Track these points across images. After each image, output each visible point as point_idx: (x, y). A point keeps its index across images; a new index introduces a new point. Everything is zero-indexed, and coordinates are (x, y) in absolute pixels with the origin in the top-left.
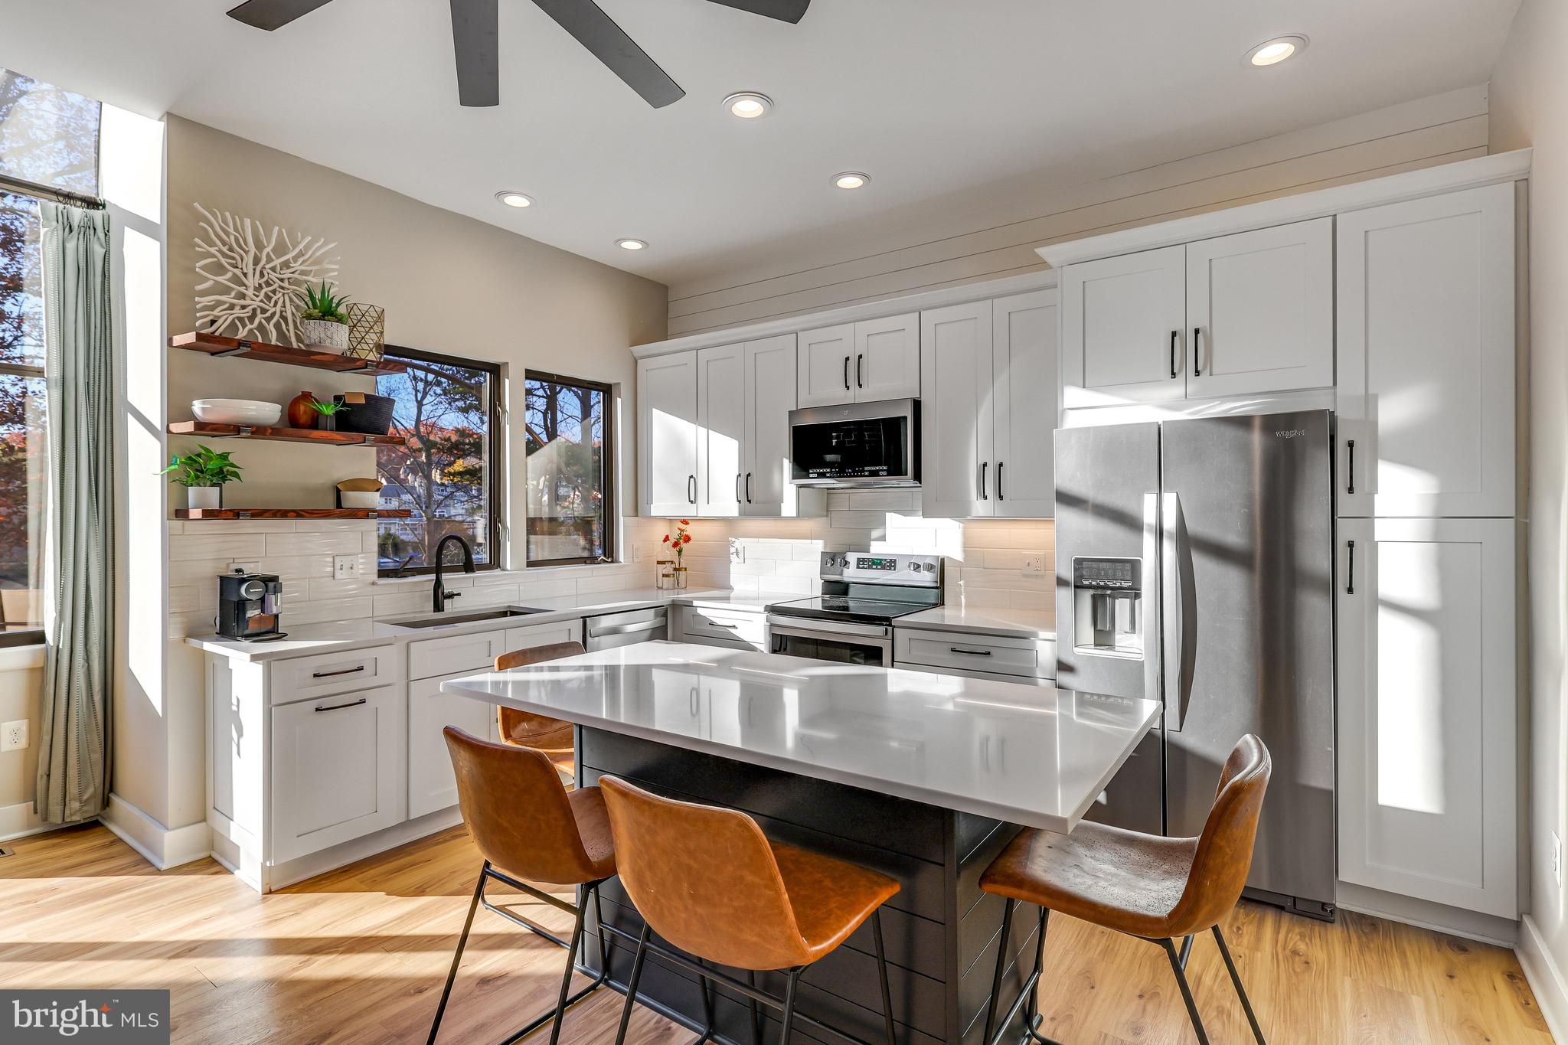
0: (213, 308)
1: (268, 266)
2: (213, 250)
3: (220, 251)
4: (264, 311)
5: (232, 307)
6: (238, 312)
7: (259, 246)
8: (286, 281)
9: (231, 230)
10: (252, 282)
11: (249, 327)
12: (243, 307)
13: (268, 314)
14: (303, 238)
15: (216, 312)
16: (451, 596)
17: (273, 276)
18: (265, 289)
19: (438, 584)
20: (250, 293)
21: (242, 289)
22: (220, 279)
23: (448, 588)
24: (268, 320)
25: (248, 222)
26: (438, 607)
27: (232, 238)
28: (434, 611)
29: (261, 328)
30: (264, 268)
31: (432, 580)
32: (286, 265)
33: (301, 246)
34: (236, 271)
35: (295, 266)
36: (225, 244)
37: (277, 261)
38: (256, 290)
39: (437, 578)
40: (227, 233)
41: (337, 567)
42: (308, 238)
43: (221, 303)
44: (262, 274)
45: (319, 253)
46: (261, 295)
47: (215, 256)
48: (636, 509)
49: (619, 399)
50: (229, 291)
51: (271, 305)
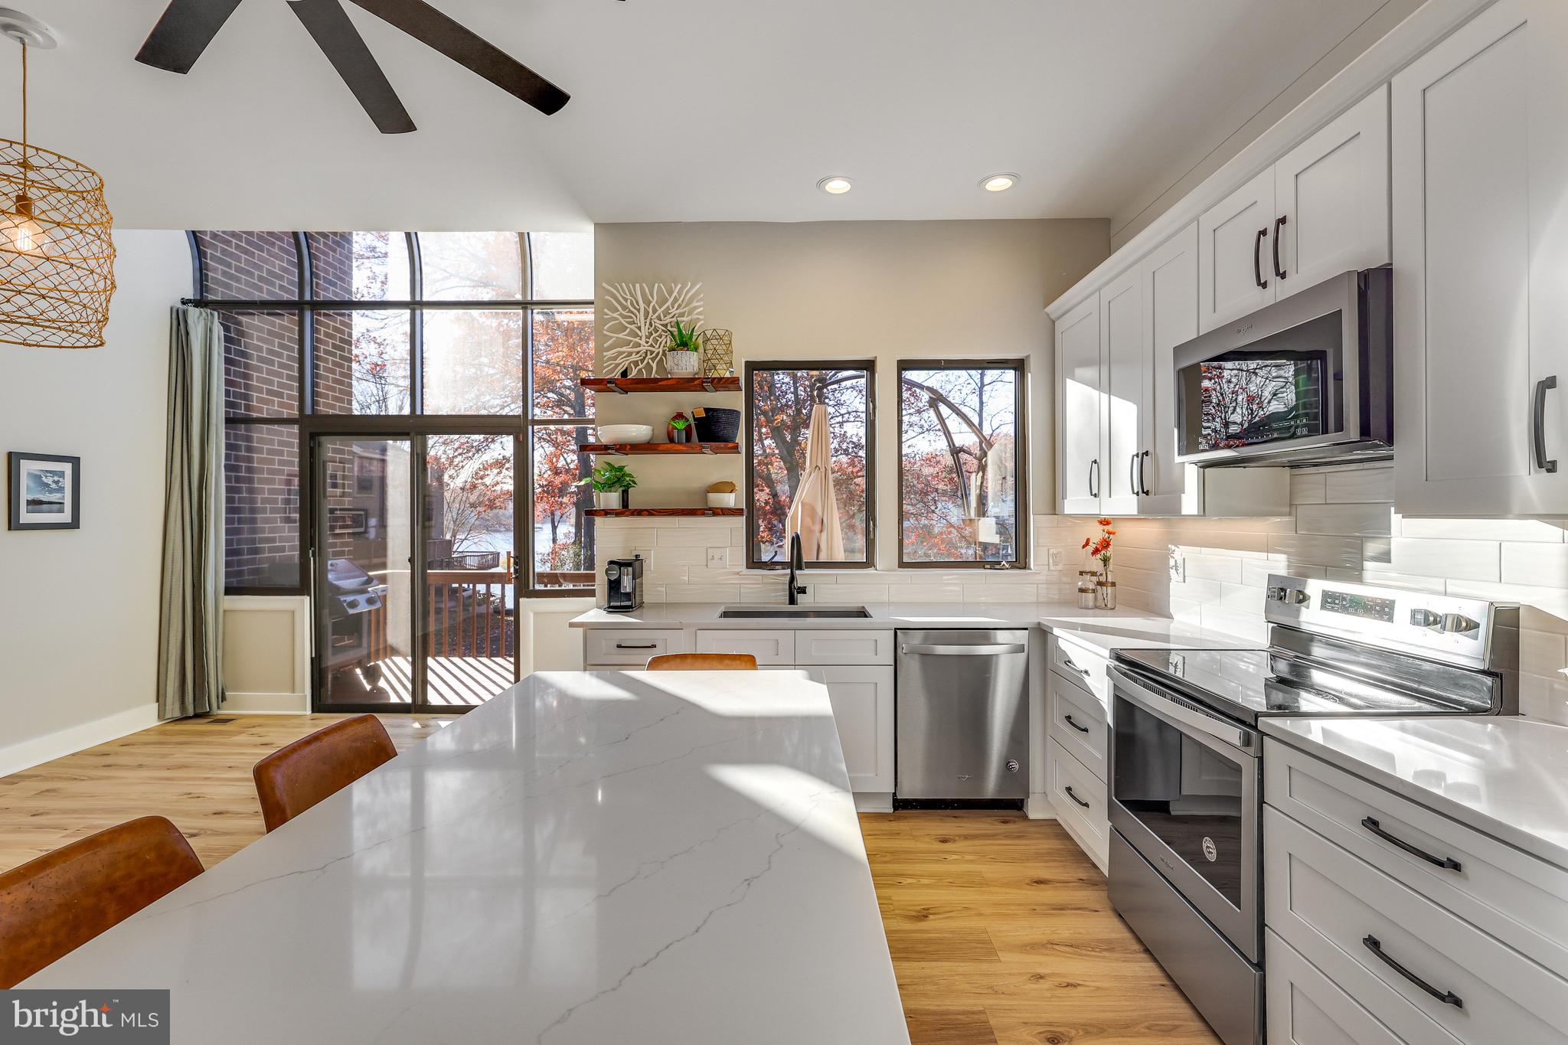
0: (615, 358)
1: (654, 316)
2: (615, 315)
3: (621, 315)
5: (630, 354)
6: (634, 358)
7: (648, 303)
8: (669, 326)
9: (629, 297)
10: (644, 332)
11: (641, 366)
12: (638, 353)
13: (654, 355)
14: (676, 286)
15: (618, 361)
16: (803, 590)
17: (658, 324)
18: (654, 335)
19: (792, 579)
20: (643, 342)
21: (637, 340)
22: (620, 336)
23: (800, 582)
24: (653, 360)
25: (638, 286)
26: (792, 601)
27: (629, 301)
28: (790, 604)
29: (649, 367)
30: (651, 319)
31: (787, 574)
32: (666, 313)
33: (675, 294)
34: (633, 327)
35: (673, 311)
36: (625, 308)
37: (660, 311)
38: (648, 337)
39: (792, 573)
40: (626, 300)
41: (710, 557)
42: (680, 286)
43: (621, 353)
44: (651, 325)
45: (690, 294)
46: (651, 341)
47: (617, 319)
48: (1054, 506)
49: (1029, 374)
50: (628, 343)
51: (657, 346)
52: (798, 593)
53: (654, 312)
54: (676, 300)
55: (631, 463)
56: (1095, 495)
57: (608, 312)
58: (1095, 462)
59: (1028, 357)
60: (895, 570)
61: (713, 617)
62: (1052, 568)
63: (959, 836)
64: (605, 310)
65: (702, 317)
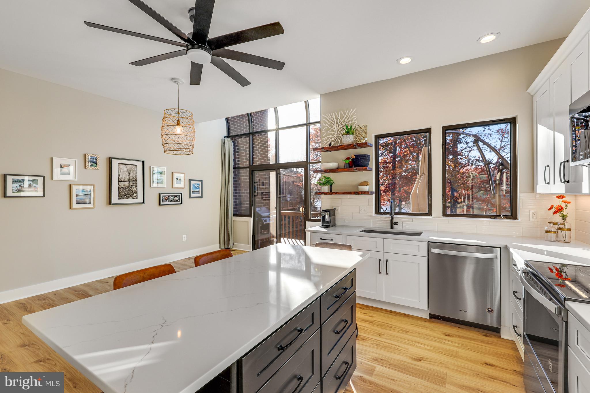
0: (326, 140)
2: (326, 125)
3: (328, 125)
4: (339, 136)
5: (331, 138)
6: (333, 139)
7: (337, 119)
9: (331, 118)
10: (336, 129)
11: (335, 142)
12: (334, 137)
14: (347, 111)
15: (327, 141)
16: (396, 224)
17: (341, 126)
18: (340, 130)
19: (392, 218)
20: (336, 133)
21: (334, 133)
22: (328, 132)
23: (396, 220)
24: (339, 139)
26: (392, 228)
27: (331, 120)
28: (390, 229)
29: (338, 142)
31: (390, 217)
32: (344, 122)
33: (346, 114)
34: (332, 128)
35: (346, 120)
36: (330, 122)
37: (341, 121)
38: (337, 131)
39: (392, 217)
40: (330, 119)
41: (360, 209)
42: (348, 111)
43: (328, 138)
44: (339, 126)
45: (352, 114)
46: (338, 132)
47: (327, 126)
48: (533, 189)
49: (518, 124)
50: (331, 134)
51: (341, 134)
52: (394, 225)
53: (340, 122)
54: (347, 116)
55: (332, 176)
56: (548, 183)
57: (324, 124)
58: (548, 166)
59: (517, 116)
60: (441, 217)
61: (357, 231)
62: (532, 219)
63: (456, 335)
64: (323, 124)
65: (356, 122)
